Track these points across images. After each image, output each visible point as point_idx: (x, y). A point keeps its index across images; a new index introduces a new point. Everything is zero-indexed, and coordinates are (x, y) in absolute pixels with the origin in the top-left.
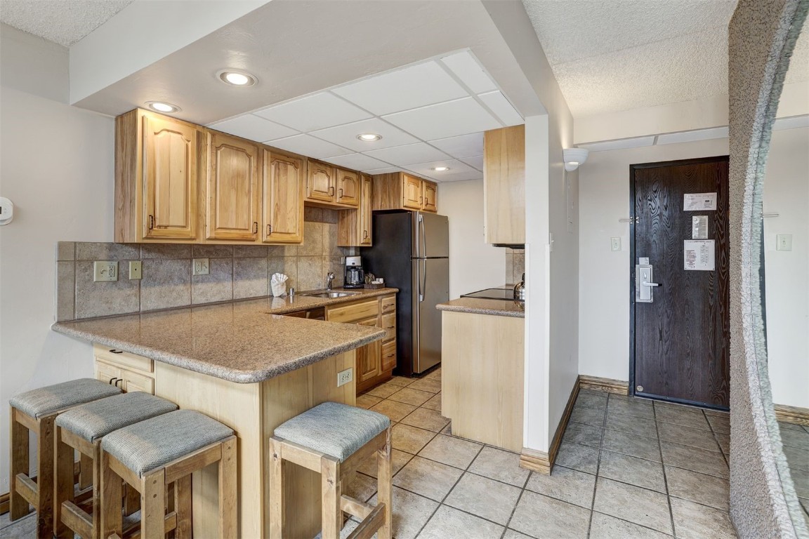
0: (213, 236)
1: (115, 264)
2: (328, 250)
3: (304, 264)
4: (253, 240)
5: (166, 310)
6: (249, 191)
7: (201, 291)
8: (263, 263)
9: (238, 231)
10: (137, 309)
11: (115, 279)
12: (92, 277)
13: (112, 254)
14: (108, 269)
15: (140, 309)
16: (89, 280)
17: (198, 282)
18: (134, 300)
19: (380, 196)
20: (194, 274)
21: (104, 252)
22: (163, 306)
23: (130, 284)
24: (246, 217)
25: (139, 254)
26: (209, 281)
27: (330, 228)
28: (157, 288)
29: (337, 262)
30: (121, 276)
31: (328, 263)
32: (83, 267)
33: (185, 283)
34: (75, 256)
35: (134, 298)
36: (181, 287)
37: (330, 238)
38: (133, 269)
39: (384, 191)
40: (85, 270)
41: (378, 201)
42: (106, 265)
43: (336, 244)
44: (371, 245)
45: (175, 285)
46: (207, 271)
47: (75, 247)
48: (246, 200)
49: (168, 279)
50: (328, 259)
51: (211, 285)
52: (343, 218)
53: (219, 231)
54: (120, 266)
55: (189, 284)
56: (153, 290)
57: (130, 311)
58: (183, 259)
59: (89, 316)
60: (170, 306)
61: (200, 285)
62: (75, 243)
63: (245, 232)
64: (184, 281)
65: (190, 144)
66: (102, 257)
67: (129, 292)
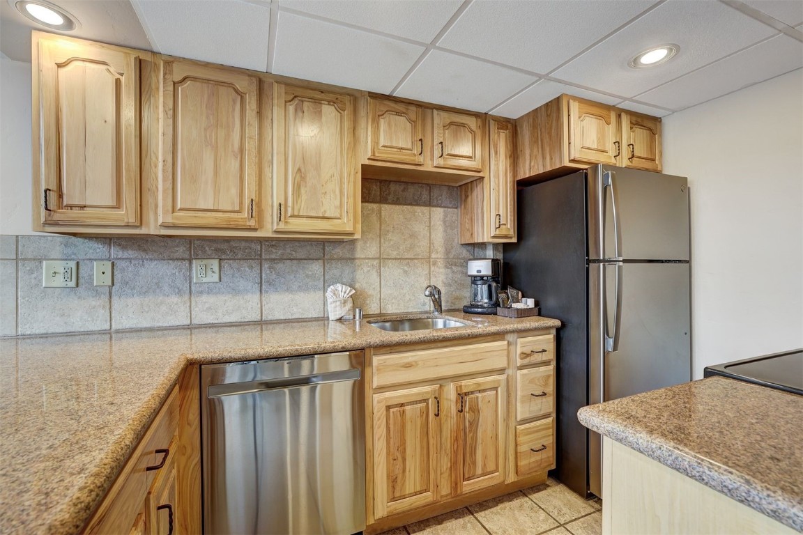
0: (170, 220)
1: (73, 265)
2: (441, 249)
3: (393, 272)
4: (255, 230)
5: (151, 330)
6: (242, 150)
7: (207, 306)
8: (316, 268)
9: (220, 215)
10: (107, 327)
11: (73, 284)
12: (40, 281)
13: (69, 251)
14: (62, 271)
15: (111, 326)
16: (36, 285)
17: (201, 292)
18: (102, 313)
19: (527, 152)
20: (194, 280)
21: (58, 248)
22: (145, 324)
23: (96, 291)
24: (234, 191)
25: (109, 251)
26: (219, 292)
27: (446, 216)
28: (137, 300)
29: (460, 269)
30: (81, 281)
31: (442, 270)
32: (28, 268)
33: (180, 293)
34: (17, 254)
35: (102, 311)
36: (174, 299)
37: (445, 231)
38: (99, 273)
39: (534, 141)
40: (31, 272)
41: (525, 162)
42: (60, 266)
43: (458, 240)
44: (514, 240)
45: (164, 295)
46: (216, 277)
47: (17, 241)
48: (234, 165)
49: (154, 288)
50: (441, 263)
51: (222, 298)
52: (467, 197)
53: (182, 214)
54: (81, 268)
55: (186, 297)
56: (130, 301)
57: (96, 329)
58: (177, 259)
59: (37, 332)
60: (157, 324)
61: (204, 298)
62: (17, 236)
64: (179, 290)
65: (123, 79)
66: (56, 253)
67: (94, 303)
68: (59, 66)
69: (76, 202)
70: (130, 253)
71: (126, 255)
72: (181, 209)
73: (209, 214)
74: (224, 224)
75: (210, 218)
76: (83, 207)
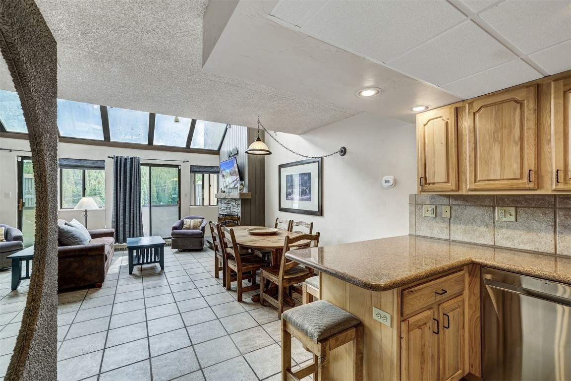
0: (473, 187)
1: (434, 207)
4: (536, 190)
5: (470, 243)
6: (522, 138)
7: (506, 236)
9: (506, 182)
10: (448, 238)
11: (434, 216)
12: (423, 214)
13: (433, 201)
14: (430, 210)
15: (450, 238)
16: (421, 215)
17: (502, 227)
18: (446, 231)
20: (497, 219)
21: (429, 199)
22: (466, 240)
23: (443, 220)
24: (516, 166)
25: (449, 201)
26: (515, 228)
28: (463, 226)
30: (437, 215)
32: (419, 208)
33: (487, 226)
34: (415, 202)
35: (446, 230)
36: (484, 229)
38: (445, 212)
42: (430, 208)
45: (477, 226)
46: (513, 218)
47: (415, 197)
48: (516, 150)
49: (472, 221)
51: (519, 232)
53: (480, 183)
54: (437, 208)
55: (492, 228)
56: (459, 227)
57: (443, 238)
58: (485, 206)
59: (422, 235)
60: (473, 241)
61: (504, 230)
62: (415, 195)
63: (515, 182)
64: (487, 224)
65: (449, 121)
66: (428, 202)
67: (443, 226)
68: (425, 125)
69: (431, 182)
70: (459, 202)
71: (457, 203)
72: (479, 181)
73: (498, 182)
74: (508, 187)
75: (498, 185)
76: (434, 183)
